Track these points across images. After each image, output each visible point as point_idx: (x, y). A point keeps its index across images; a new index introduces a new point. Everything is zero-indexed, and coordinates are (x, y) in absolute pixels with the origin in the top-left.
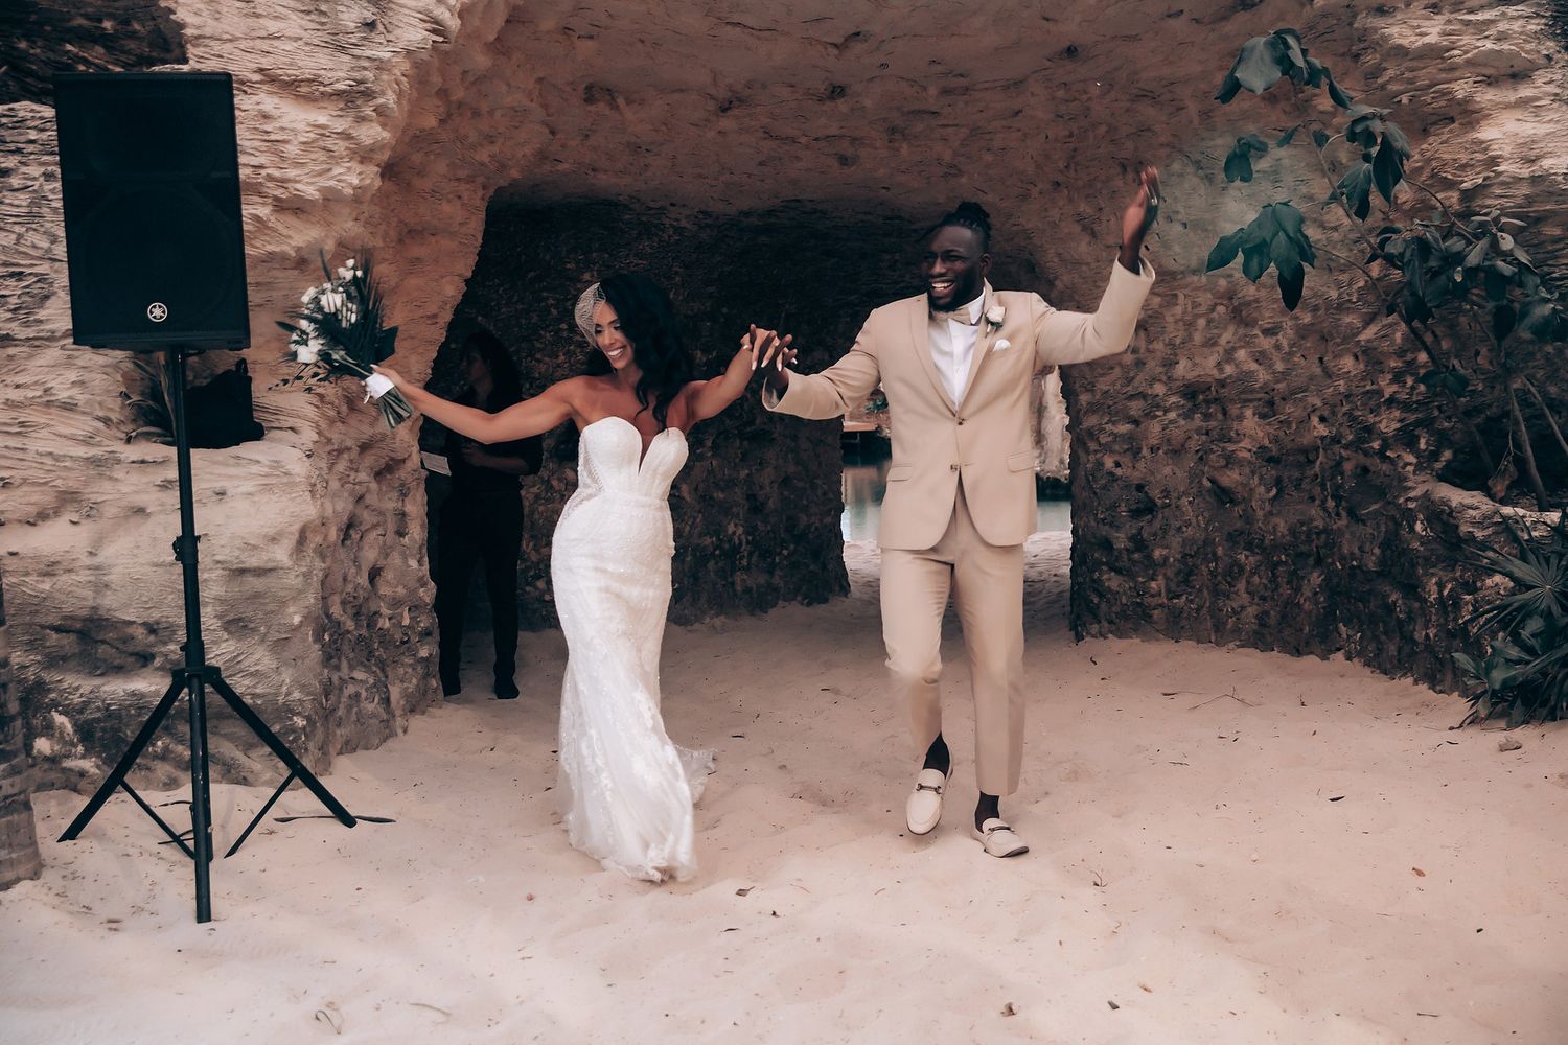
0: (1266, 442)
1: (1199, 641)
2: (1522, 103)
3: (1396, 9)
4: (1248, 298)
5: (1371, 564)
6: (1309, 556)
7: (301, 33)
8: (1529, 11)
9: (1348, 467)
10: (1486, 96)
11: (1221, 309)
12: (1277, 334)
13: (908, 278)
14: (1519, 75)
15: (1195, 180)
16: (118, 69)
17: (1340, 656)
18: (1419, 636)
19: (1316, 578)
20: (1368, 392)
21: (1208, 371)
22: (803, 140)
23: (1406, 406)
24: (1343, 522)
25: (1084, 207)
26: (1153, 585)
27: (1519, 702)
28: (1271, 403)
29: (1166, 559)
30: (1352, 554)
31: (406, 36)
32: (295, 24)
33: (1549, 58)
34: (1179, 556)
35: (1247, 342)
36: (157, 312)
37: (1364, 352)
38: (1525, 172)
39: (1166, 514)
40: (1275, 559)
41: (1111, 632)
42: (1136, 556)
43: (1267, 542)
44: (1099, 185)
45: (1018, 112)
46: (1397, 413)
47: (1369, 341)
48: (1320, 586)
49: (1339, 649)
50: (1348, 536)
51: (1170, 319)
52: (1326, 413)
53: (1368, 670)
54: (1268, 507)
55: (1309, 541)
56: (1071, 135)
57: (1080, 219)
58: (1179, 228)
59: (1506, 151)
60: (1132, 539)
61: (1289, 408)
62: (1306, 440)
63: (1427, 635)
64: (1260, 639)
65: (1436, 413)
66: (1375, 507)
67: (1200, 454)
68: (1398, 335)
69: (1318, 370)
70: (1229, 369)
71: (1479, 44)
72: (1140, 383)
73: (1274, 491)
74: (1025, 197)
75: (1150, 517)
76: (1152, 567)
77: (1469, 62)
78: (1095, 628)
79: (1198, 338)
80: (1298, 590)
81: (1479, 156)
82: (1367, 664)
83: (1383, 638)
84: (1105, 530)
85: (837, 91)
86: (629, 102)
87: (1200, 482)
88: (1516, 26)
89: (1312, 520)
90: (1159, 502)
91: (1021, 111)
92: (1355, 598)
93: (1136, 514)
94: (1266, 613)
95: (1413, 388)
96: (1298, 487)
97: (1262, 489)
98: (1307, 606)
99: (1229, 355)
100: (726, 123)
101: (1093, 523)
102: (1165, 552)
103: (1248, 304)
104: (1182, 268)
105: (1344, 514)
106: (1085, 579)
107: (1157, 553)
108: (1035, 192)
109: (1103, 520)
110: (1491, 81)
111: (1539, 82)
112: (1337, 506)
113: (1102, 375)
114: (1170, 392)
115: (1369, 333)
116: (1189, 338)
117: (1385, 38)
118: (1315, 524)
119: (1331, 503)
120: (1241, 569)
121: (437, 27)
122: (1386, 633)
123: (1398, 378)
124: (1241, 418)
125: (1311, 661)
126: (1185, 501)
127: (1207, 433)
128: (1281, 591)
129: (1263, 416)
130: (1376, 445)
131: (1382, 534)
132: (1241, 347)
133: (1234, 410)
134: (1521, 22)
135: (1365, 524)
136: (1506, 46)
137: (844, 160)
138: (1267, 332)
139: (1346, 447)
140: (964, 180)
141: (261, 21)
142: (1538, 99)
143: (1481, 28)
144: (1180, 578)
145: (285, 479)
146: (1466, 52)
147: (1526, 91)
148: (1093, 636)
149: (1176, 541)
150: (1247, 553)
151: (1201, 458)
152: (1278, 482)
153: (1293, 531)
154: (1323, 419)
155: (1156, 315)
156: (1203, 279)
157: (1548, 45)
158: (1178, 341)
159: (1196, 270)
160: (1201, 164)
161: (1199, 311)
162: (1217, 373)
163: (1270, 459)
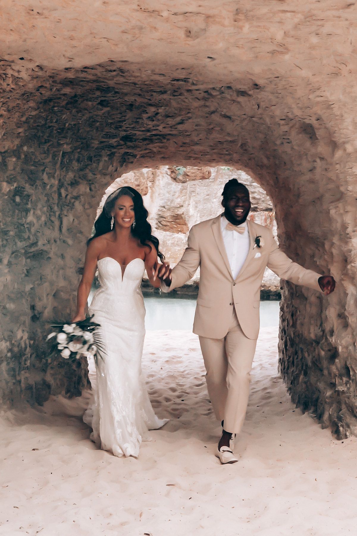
13: (160, 128)
22: (165, 14)
74: (336, 74)
106: (349, 389)
108: (345, 70)
137: (188, 33)
140: (287, 57)
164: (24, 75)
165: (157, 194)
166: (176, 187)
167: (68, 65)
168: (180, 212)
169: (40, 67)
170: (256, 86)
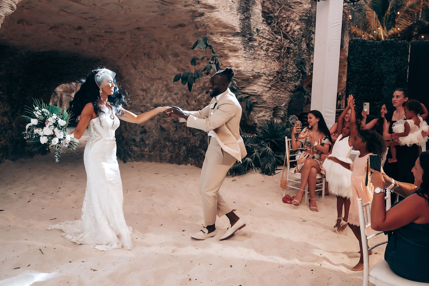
1: (156, 162)
2: (236, 56)
3: (214, 34)
4: (171, 86)
5: (197, 145)
6: (182, 143)
8: (239, 39)
10: (230, 54)
12: (177, 95)
14: (235, 50)
15: (161, 59)
17: (189, 164)
19: (184, 148)
20: (198, 109)
21: (161, 102)
22: (68, 38)
24: (191, 135)
25: (134, 62)
26: (146, 149)
27: (234, 172)
29: (149, 143)
30: (193, 143)
31: (6, 10)
33: (241, 48)
34: (152, 143)
35: (170, 96)
37: (198, 100)
38: (237, 69)
39: (149, 133)
40: (175, 144)
41: (135, 160)
42: (142, 143)
43: (173, 140)
44: (138, 58)
47: (199, 98)
48: (185, 150)
49: (189, 163)
50: (192, 139)
51: (152, 89)
53: (196, 167)
54: (173, 132)
55: (183, 140)
56: (133, 45)
57: (132, 64)
58: (156, 69)
59: (233, 65)
60: (140, 139)
64: (171, 161)
66: (198, 133)
67: (158, 120)
68: (205, 98)
69: (186, 103)
71: (230, 44)
72: (144, 103)
73: (175, 129)
74: (120, 58)
75: (145, 134)
76: (146, 145)
78: (130, 160)
79: (158, 94)
80: (180, 151)
82: (196, 166)
83: (200, 160)
84: (134, 137)
85: (80, 28)
86: (27, 24)
87: (157, 126)
88: (236, 42)
89: (184, 135)
90: (148, 131)
91: (123, 39)
92: (193, 152)
93: (141, 133)
94: (172, 156)
96: (180, 128)
97: (172, 128)
98: (182, 154)
99: (166, 98)
100: (50, 32)
101: (130, 135)
102: (149, 142)
103: (171, 88)
104: (156, 78)
105: (191, 134)
107: (147, 142)
108: (122, 57)
109: (133, 134)
110: (230, 51)
111: (239, 53)
112: (190, 132)
113: (134, 101)
114: (151, 106)
115: (199, 97)
117: (212, 39)
118: (184, 136)
119: (188, 132)
120: (167, 146)
121: (12, 8)
122: (200, 159)
125: (183, 166)
126: (154, 130)
128: (176, 151)
131: (200, 139)
132: (169, 97)
135: (196, 137)
136: (234, 45)
137: (76, 44)
138: (175, 94)
140: (105, 52)
142: (239, 56)
143: (230, 41)
144: (153, 148)
146: (227, 45)
147: (237, 54)
148: (130, 161)
149: (152, 140)
150: (168, 142)
151: (158, 121)
152: (176, 127)
153: (179, 138)
155: (149, 88)
156: (161, 81)
157: (241, 46)
158: (154, 94)
159: (159, 79)
160: (163, 56)
161: (159, 88)
162: (162, 102)
163: (174, 122)
164: (23, 53)
167: (38, 51)
169: (29, 51)
170: (98, 60)
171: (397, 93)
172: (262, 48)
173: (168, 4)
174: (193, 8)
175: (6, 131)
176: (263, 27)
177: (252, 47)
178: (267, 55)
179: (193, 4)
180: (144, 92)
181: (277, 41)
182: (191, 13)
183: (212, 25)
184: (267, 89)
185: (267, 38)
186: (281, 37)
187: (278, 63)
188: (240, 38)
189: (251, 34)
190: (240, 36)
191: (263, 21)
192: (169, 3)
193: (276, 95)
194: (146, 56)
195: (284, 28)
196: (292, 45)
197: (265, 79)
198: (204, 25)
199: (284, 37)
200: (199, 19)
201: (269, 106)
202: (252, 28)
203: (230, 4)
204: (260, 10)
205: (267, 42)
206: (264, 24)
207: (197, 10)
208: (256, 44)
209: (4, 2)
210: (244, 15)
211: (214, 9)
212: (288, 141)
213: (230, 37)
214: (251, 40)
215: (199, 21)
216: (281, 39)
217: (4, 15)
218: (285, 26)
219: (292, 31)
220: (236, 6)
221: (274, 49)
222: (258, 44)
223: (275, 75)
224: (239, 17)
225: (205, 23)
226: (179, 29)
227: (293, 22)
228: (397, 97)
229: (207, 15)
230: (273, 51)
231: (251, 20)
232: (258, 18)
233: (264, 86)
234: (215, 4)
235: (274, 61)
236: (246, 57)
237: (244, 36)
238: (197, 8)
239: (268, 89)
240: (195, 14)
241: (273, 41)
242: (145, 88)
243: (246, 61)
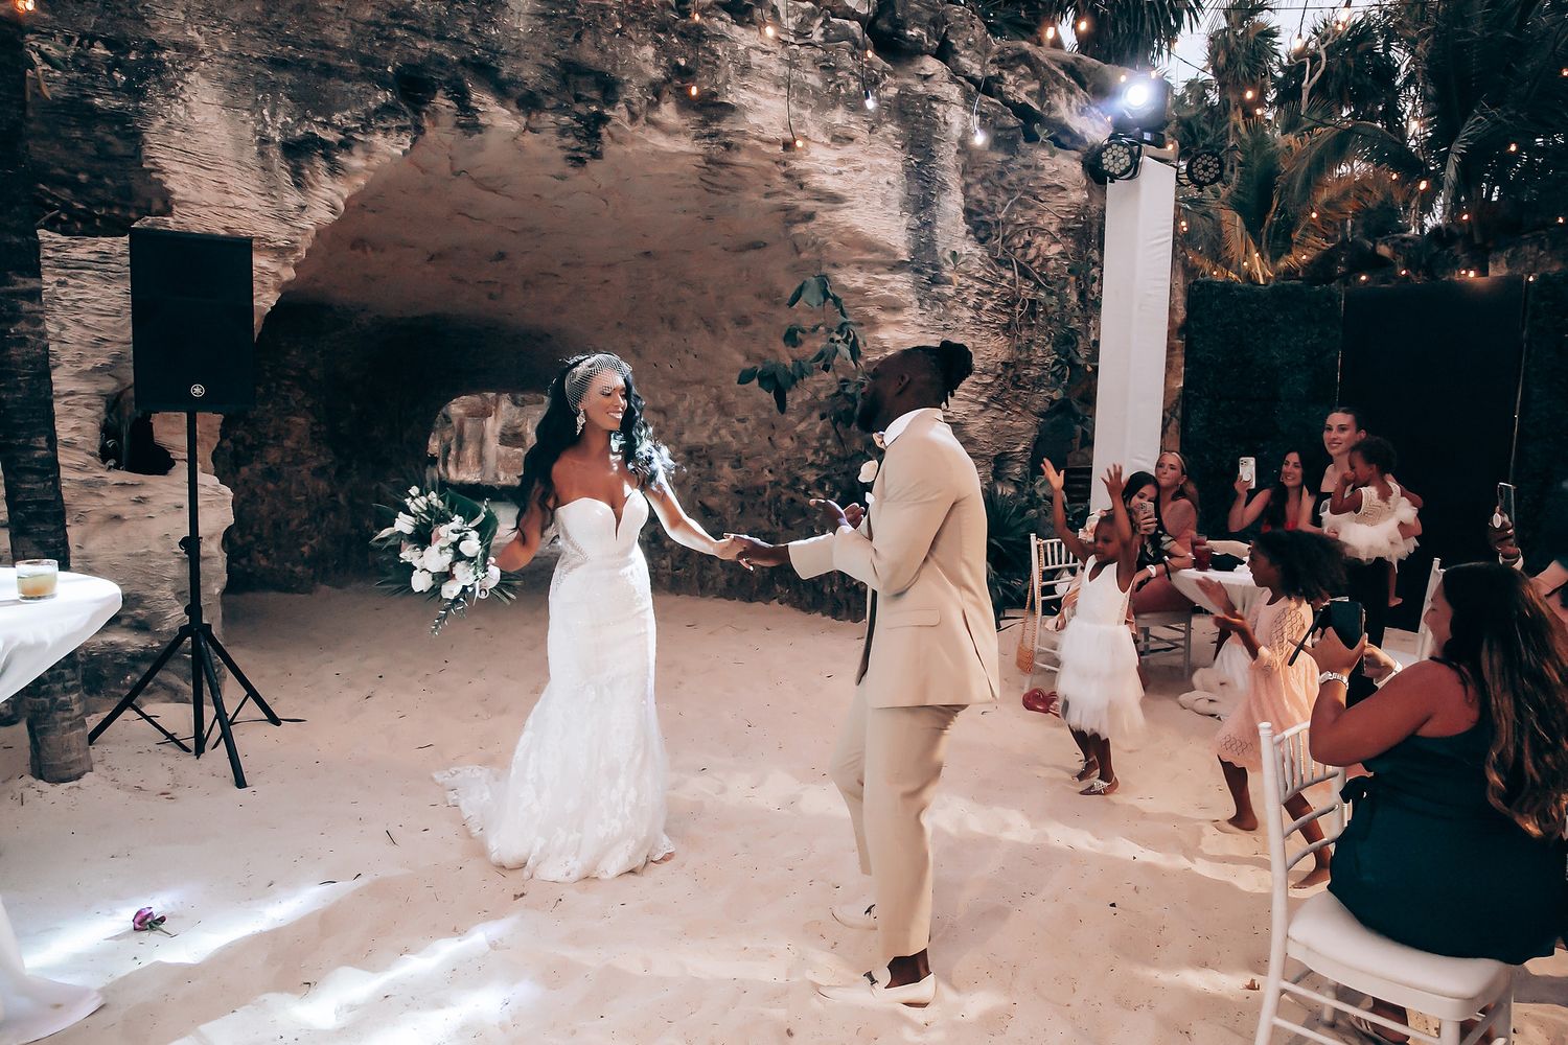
0: (736, 483)
1: (691, 595)
2: (898, 323)
3: (842, 266)
4: (730, 397)
7: (258, 208)
8: (905, 279)
9: (784, 498)
10: (883, 317)
11: (711, 405)
14: (894, 307)
15: (705, 332)
16: (81, 206)
17: (775, 601)
18: (827, 590)
20: (799, 458)
21: (703, 440)
22: (471, 282)
23: (819, 467)
25: (635, 339)
26: (664, 562)
28: (739, 461)
31: (319, 215)
32: (254, 202)
33: (911, 302)
35: (728, 425)
36: (197, 390)
37: (799, 437)
44: (647, 328)
45: (606, 281)
46: (815, 471)
47: (800, 431)
49: (774, 598)
51: (681, 408)
52: (773, 468)
53: (793, 609)
54: (735, 519)
56: (634, 298)
57: (632, 345)
58: (693, 357)
59: (891, 345)
61: (751, 464)
62: (760, 481)
63: (832, 591)
64: (728, 594)
65: (833, 472)
66: (799, 520)
67: (695, 487)
68: (818, 430)
69: (768, 444)
70: (716, 440)
71: (882, 291)
73: (739, 510)
74: (600, 330)
76: (664, 551)
77: (877, 299)
79: (697, 420)
81: (878, 346)
82: (794, 606)
83: (802, 591)
85: (501, 256)
86: (373, 249)
87: (694, 504)
88: (899, 285)
89: (761, 526)
94: (732, 578)
95: (823, 458)
96: (753, 508)
97: (732, 509)
98: (757, 574)
99: (716, 431)
100: (429, 268)
103: (731, 404)
104: (691, 380)
105: (780, 523)
110: (883, 309)
111: (906, 314)
112: (777, 519)
114: (679, 450)
115: (801, 427)
116: (692, 419)
117: (838, 280)
119: (773, 518)
121: (334, 208)
123: (816, 452)
124: (721, 467)
125: (758, 605)
127: (699, 475)
129: (734, 467)
130: (803, 487)
132: (723, 428)
133: (718, 463)
134: (901, 284)
136: (894, 295)
137: (491, 296)
139: (785, 487)
140: (564, 316)
141: (231, 196)
142: (906, 322)
143: (883, 283)
144: (681, 558)
145: (221, 498)
146: (875, 294)
147: (900, 317)
151: (695, 489)
154: (770, 471)
155: (673, 406)
156: (703, 387)
157: (912, 297)
158: (685, 421)
159: (700, 382)
160: (710, 325)
161: (699, 405)
162: (707, 441)
163: (737, 492)
164: (365, 322)
165: (499, 416)
166: (516, 410)
167: (401, 316)
168: (520, 430)
169: (378, 316)
170: (548, 336)
171: (1338, 418)
172: (964, 301)
173: (722, 191)
174: (787, 200)
175: (323, 515)
176: (967, 247)
177: (940, 299)
178: (977, 321)
179: (787, 191)
180: (662, 416)
181: (1004, 283)
182: (783, 213)
183: (835, 245)
184: (978, 408)
185: (977, 275)
186: (1014, 274)
187: (1005, 340)
188: (907, 276)
189: (936, 267)
190: (909, 272)
191: (968, 232)
192: (726, 188)
193: (1000, 422)
194: (666, 325)
195: (1019, 252)
196: (1042, 294)
197: (974, 382)
198: (814, 243)
199: (1020, 274)
200: (801, 229)
201: (981, 452)
202: (939, 250)
203: (883, 189)
204: (960, 204)
205: (978, 285)
206: (970, 240)
207: (797, 207)
208: (949, 291)
209: (315, 195)
210: (920, 218)
211: (842, 203)
212: (1038, 546)
213: (883, 273)
214: (935, 281)
215: (800, 234)
216: (1014, 280)
217: (311, 227)
218: (1023, 247)
219: (1041, 259)
220: (898, 195)
221: (996, 305)
222: (953, 293)
223: (1000, 372)
224: (905, 222)
225: (817, 237)
226: (751, 255)
227: (1043, 235)
228: (1342, 428)
229: (824, 216)
230: (994, 310)
231: (938, 231)
232: (955, 224)
233: (971, 401)
234: (844, 191)
235: (997, 334)
236: (925, 324)
237: (917, 271)
238: (797, 200)
239: (982, 407)
240: (792, 216)
241: (993, 285)
242: (663, 404)
243: (924, 335)
